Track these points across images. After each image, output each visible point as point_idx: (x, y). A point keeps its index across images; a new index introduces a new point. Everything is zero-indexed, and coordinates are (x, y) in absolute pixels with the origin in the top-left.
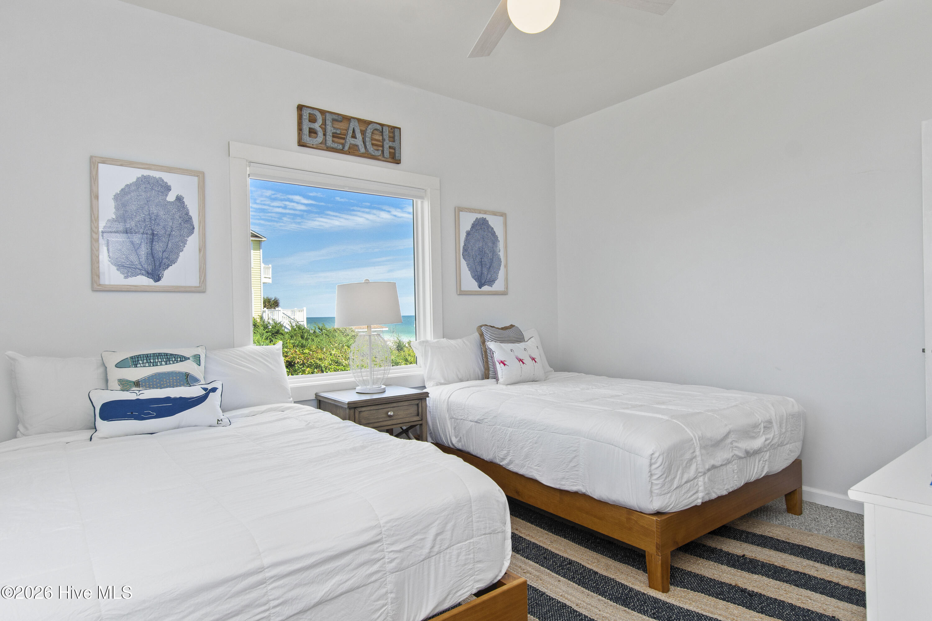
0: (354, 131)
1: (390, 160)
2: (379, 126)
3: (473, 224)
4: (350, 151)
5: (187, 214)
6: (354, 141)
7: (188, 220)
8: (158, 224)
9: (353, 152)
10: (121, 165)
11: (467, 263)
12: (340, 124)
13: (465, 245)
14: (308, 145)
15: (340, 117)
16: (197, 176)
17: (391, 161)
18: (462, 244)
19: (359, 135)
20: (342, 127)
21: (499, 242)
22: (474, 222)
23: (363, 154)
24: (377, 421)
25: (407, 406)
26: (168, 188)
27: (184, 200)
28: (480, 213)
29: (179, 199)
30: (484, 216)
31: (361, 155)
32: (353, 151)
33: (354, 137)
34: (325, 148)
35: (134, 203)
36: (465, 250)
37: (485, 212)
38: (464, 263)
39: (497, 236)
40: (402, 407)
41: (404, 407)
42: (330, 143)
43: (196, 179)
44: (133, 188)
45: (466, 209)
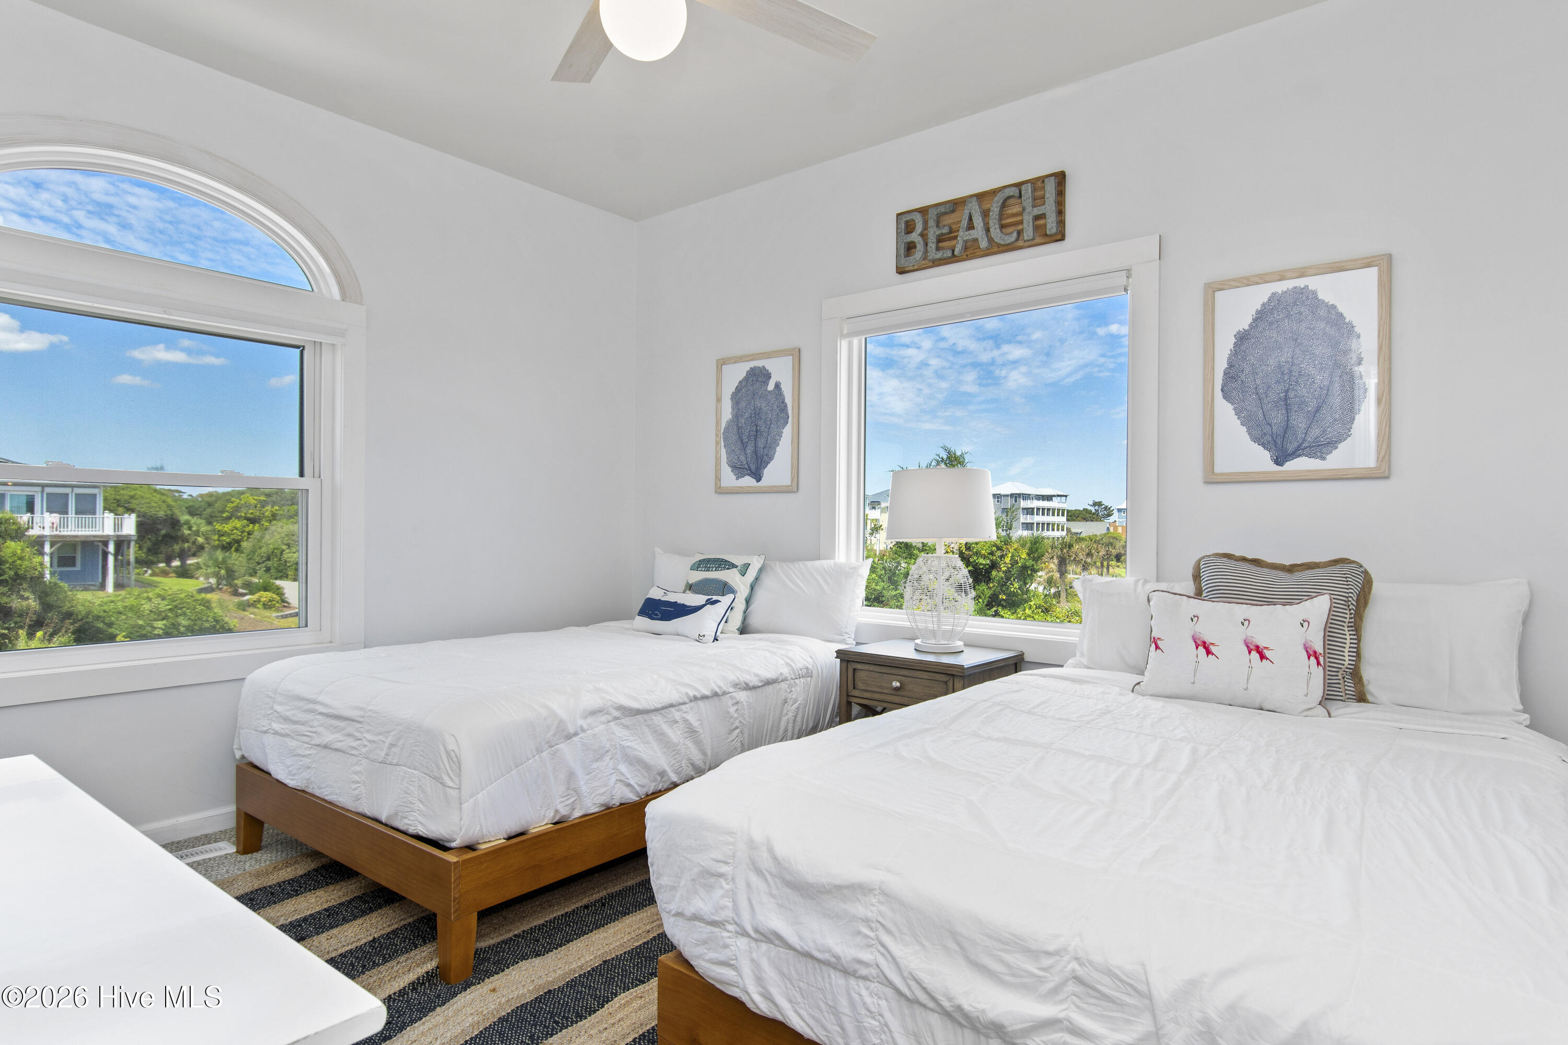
0: (970, 219)
1: (1038, 240)
2: (1015, 188)
3: (1258, 312)
4: (968, 253)
5: (783, 402)
6: (970, 234)
7: (783, 408)
8: (761, 418)
9: (974, 253)
10: (735, 362)
11: (1235, 409)
12: (953, 215)
13: (1231, 365)
14: (907, 269)
15: (948, 206)
16: (792, 355)
17: (1043, 241)
18: (1221, 364)
19: (978, 221)
20: (956, 220)
21: (1359, 336)
22: (1264, 305)
23: (987, 249)
24: (879, 690)
25: (928, 681)
26: (768, 376)
27: (782, 386)
28: (1282, 279)
29: (778, 386)
30: (1301, 283)
31: (986, 252)
32: (971, 252)
33: (971, 227)
34: (931, 264)
35: (744, 399)
36: (1230, 376)
37: (1302, 273)
38: (1225, 410)
39: (1350, 323)
40: (920, 680)
41: (923, 680)
42: (933, 254)
43: (790, 359)
44: (744, 383)
45: (1234, 280)
